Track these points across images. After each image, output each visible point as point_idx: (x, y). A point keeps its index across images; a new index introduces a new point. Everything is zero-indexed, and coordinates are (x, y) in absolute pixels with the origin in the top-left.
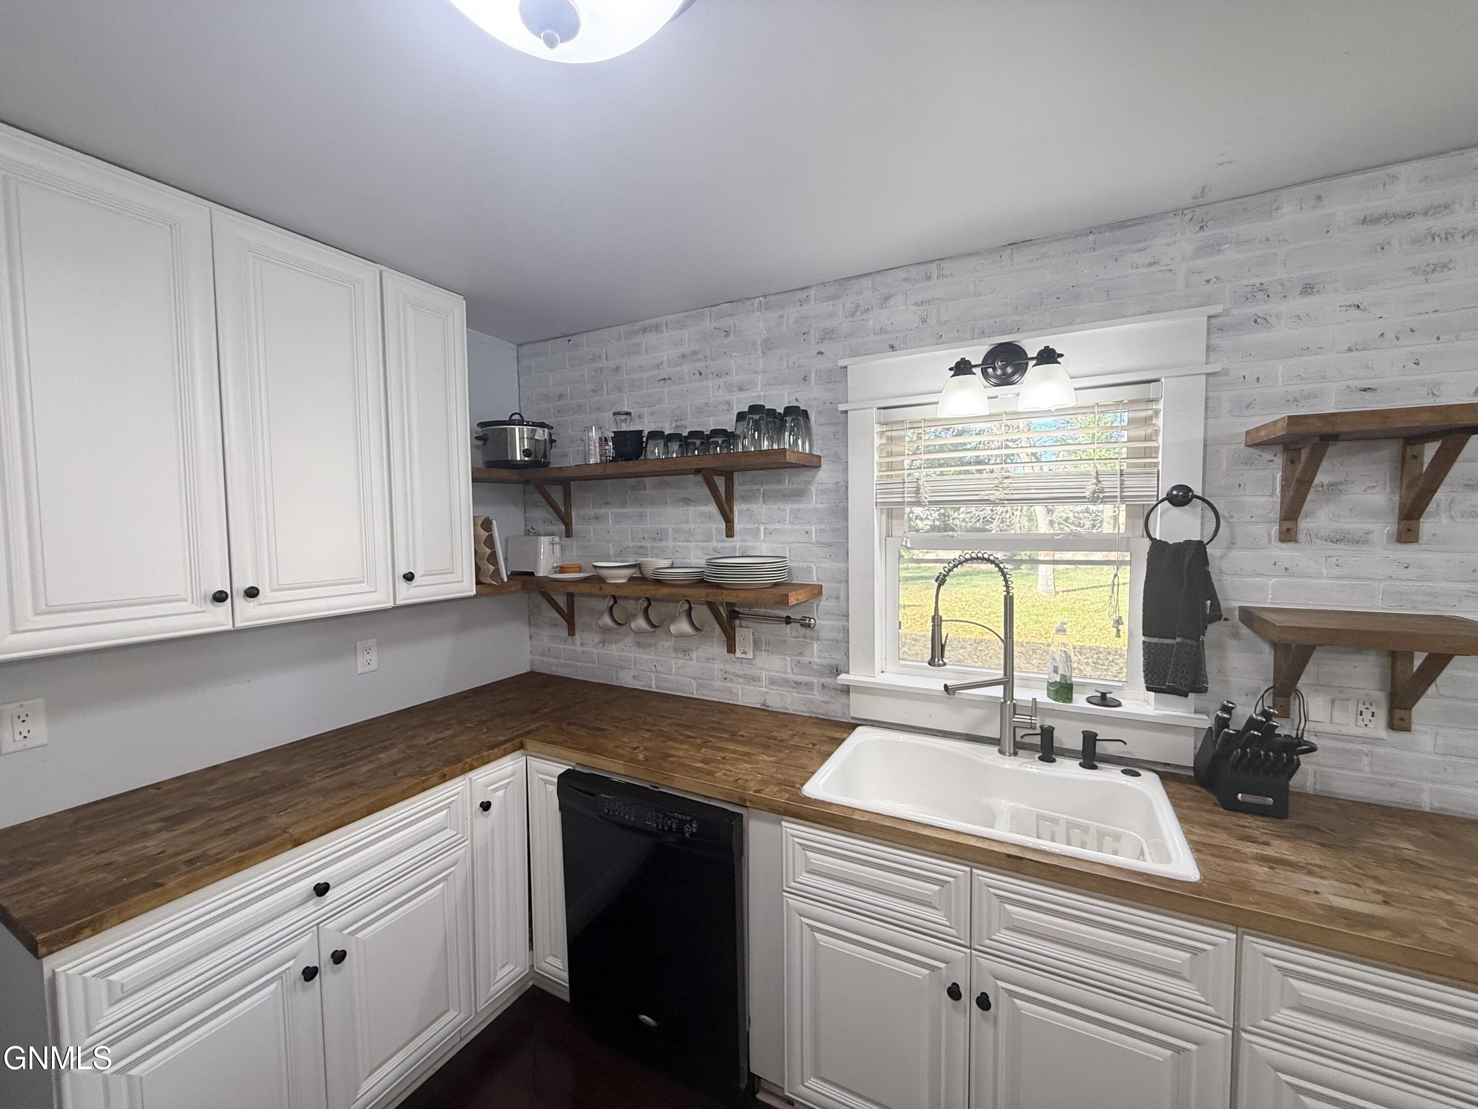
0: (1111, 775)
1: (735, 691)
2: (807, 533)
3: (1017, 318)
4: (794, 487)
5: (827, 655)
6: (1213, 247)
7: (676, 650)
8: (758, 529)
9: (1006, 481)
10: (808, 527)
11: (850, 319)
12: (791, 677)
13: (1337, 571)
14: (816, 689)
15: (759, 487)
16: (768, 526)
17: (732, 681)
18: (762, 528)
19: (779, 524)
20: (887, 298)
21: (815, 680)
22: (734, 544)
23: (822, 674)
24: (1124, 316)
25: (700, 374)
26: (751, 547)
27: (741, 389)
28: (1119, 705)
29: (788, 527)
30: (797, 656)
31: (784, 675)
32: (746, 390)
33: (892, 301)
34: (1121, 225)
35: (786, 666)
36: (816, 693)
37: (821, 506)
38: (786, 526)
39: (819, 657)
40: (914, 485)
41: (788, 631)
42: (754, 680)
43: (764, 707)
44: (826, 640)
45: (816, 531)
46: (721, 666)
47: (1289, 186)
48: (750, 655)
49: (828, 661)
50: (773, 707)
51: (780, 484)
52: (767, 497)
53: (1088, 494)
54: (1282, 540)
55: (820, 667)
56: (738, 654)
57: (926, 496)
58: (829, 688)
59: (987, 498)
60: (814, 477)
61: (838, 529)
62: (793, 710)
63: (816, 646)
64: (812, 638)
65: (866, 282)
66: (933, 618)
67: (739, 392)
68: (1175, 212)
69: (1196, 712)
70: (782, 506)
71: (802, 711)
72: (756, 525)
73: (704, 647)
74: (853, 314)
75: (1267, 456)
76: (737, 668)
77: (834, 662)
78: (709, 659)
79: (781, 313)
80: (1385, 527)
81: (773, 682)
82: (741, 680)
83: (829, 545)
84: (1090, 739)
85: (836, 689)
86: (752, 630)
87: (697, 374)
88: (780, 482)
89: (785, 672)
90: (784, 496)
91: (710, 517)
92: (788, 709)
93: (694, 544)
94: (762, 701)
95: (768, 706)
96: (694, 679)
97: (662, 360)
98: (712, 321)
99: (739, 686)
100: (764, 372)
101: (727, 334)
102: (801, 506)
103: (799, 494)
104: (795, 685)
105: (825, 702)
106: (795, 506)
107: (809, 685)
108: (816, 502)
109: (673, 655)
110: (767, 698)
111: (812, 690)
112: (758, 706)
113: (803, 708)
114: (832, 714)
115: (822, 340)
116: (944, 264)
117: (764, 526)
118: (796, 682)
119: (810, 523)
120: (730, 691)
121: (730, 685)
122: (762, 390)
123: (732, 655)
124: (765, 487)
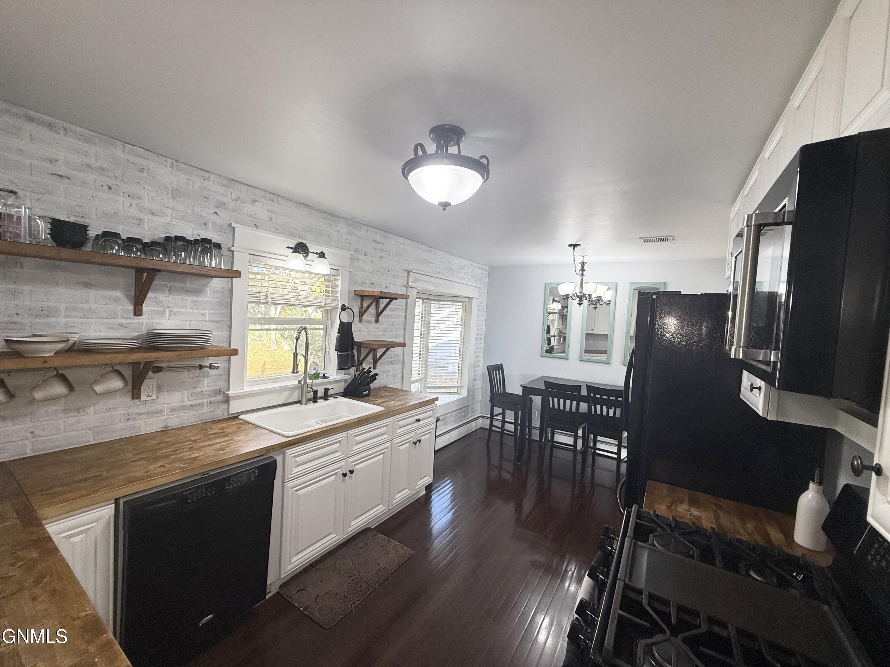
0: (331, 400)
1: (137, 425)
2: (203, 315)
3: (303, 233)
4: (195, 286)
5: (213, 384)
6: (350, 233)
7: (65, 411)
8: (165, 311)
9: (299, 297)
10: (203, 312)
11: (234, 202)
12: (187, 403)
13: (367, 330)
14: (205, 405)
15: (166, 283)
16: (173, 309)
17: (135, 419)
18: (168, 310)
19: (182, 309)
20: (255, 201)
21: (205, 401)
22: (141, 321)
23: (210, 396)
24: (332, 246)
25: (110, 188)
26: (157, 323)
27: (152, 214)
28: (329, 378)
29: (190, 311)
30: (193, 389)
31: (182, 404)
32: (158, 216)
33: (256, 204)
34: (332, 215)
35: (183, 397)
36: (205, 408)
37: (213, 300)
38: (187, 310)
39: (208, 387)
40: (265, 294)
41: (186, 375)
42: (157, 413)
43: (165, 429)
44: (213, 376)
45: (209, 314)
46: (123, 412)
47: (364, 225)
48: (154, 397)
49: (214, 388)
50: (173, 427)
51: (184, 284)
52: (171, 290)
53: (323, 305)
54: (359, 322)
55: (208, 392)
56: (143, 398)
57: (270, 300)
58: (214, 403)
59: (293, 303)
60: (209, 282)
61: (223, 313)
62: (189, 423)
63: (206, 381)
64: (204, 376)
65: (244, 188)
66: (294, 354)
67: (151, 215)
68: (344, 218)
69: (345, 374)
70: (184, 297)
71: (196, 422)
72: (163, 309)
73: (105, 401)
74: (236, 200)
75: (358, 298)
76: (143, 409)
77: (218, 387)
78: (110, 409)
79: (188, 177)
80: (373, 319)
81: (173, 410)
82: (144, 416)
83: (218, 322)
84: (327, 390)
85: (219, 402)
86: (156, 380)
87: (105, 188)
88: (184, 282)
89: (183, 402)
90: (187, 291)
91: (116, 300)
92: (184, 424)
93: (94, 320)
94: (163, 425)
95: (169, 427)
96: (91, 429)
97: (58, 158)
98: (126, 154)
99: (142, 421)
100: (174, 209)
101: (142, 170)
102: (199, 299)
103: (198, 292)
104: (190, 407)
105: (211, 412)
106: (195, 298)
107: (201, 405)
108: (210, 297)
109: (63, 416)
110: (168, 422)
111: (203, 407)
112: (160, 430)
113: (196, 420)
114: (216, 417)
115: (217, 206)
116: (279, 198)
117: (169, 309)
118: (191, 406)
119: (205, 309)
120: (134, 427)
121: (133, 423)
122: (171, 220)
123: (136, 401)
124: (171, 284)
